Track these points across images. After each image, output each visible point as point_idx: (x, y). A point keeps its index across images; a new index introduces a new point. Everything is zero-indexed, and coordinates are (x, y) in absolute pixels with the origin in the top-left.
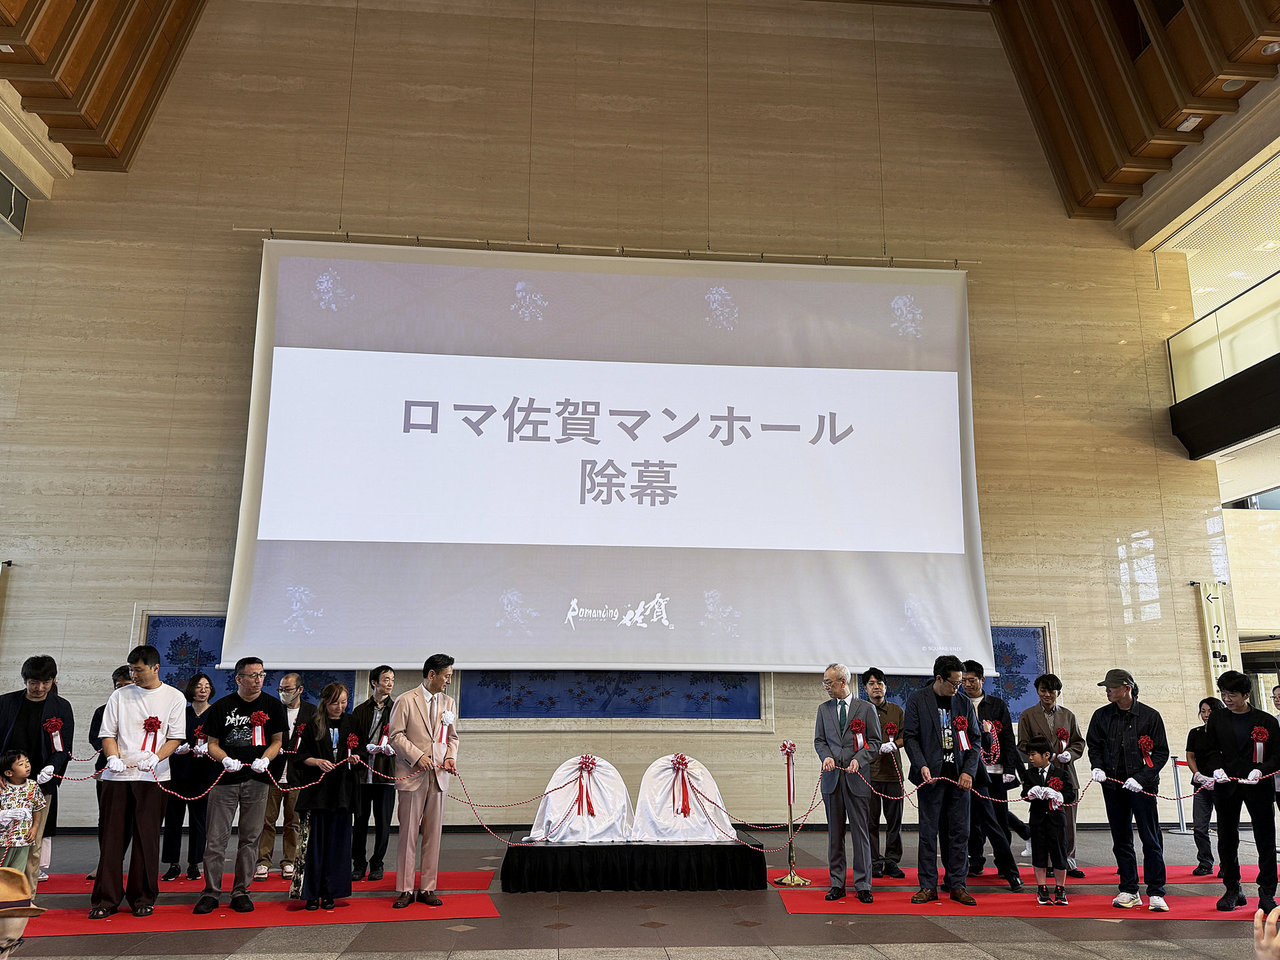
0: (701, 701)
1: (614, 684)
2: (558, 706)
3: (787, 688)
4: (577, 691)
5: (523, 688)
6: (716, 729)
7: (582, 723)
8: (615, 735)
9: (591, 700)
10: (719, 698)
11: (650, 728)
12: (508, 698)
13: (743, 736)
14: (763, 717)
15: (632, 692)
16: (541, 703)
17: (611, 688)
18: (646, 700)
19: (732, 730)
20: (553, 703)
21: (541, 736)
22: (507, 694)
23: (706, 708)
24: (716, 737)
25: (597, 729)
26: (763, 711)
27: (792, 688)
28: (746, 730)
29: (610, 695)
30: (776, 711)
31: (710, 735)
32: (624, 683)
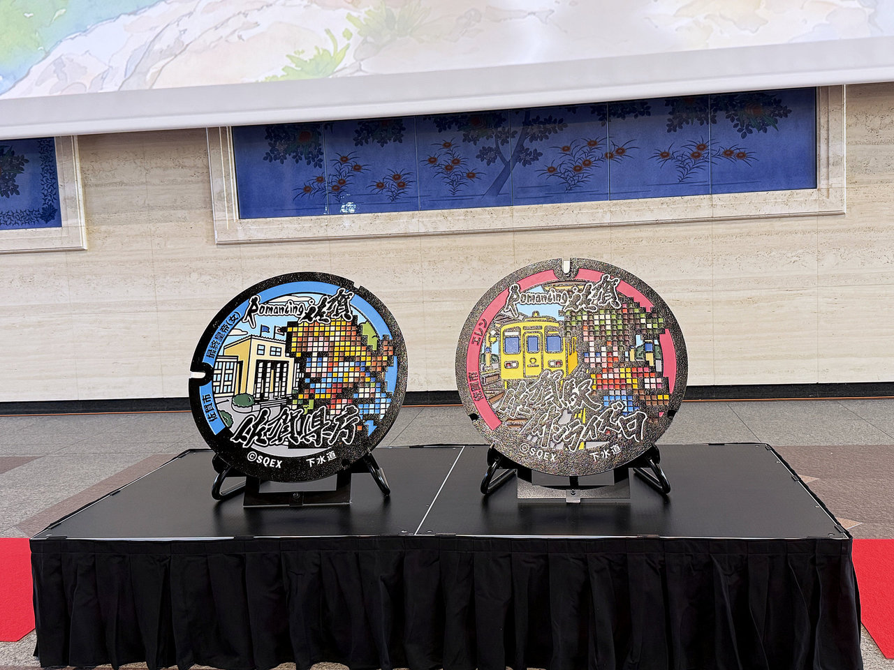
0: (691, 162)
1: (513, 142)
2: (410, 190)
3: (876, 122)
4: (444, 160)
5: (344, 160)
6: (720, 213)
7: (458, 218)
8: (519, 237)
9: (471, 176)
10: (728, 153)
11: (585, 221)
12: (320, 180)
13: (777, 224)
14: (822, 183)
15: (551, 151)
16: (381, 186)
17: (509, 149)
18: (578, 169)
19: (754, 213)
20: (402, 185)
21: (385, 244)
23: (701, 176)
24: (720, 228)
25: (486, 227)
26: (822, 171)
27: (887, 120)
28: (785, 211)
29: (507, 164)
30: (852, 168)
31: (709, 226)
32: (533, 138)
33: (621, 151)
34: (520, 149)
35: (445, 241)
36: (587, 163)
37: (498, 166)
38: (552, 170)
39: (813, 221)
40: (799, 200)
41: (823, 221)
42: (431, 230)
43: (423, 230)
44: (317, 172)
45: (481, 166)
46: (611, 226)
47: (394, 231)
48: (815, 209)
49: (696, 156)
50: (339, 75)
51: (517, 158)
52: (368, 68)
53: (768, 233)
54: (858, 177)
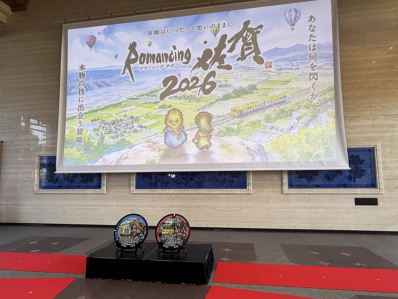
2: (169, 185)
3: (257, 176)
5: (157, 178)
6: (228, 193)
7: (178, 191)
8: (190, 195)
9: (181, 182)
11: (203, 193)
13: (239, 195)
14: (247, 188)
15: (196, 179)
16: (163, 184)
17: (188, 178)
19: (235, 193)
21: (163, 195)
23: (225, 185)
24: (229, 196)
25: (183, 193)
27: (259, 176)
28: (241, 193)
29: (188, 181)
30: (253, 185)
31: (226, 195)
32: (193, 176)
33: (210, 179)
34: (190, 178)
35: (175, 195)
36: (203, 181)
37: (186, 181)
38: (196, 182)
39: (246, 195)
40: (243, 191)
41: (248, 195)
42: (173, 193)
43: (171, 193)
44: (151, 180)
45: (183, 181)
46: (207, 194)
47: (165, 193)
48: (246, 193)
49: (224, 181)
50: (155, 164)
51: (190, 180)
52: (161, 163)
53: (238, 197)
54: (254, 187)
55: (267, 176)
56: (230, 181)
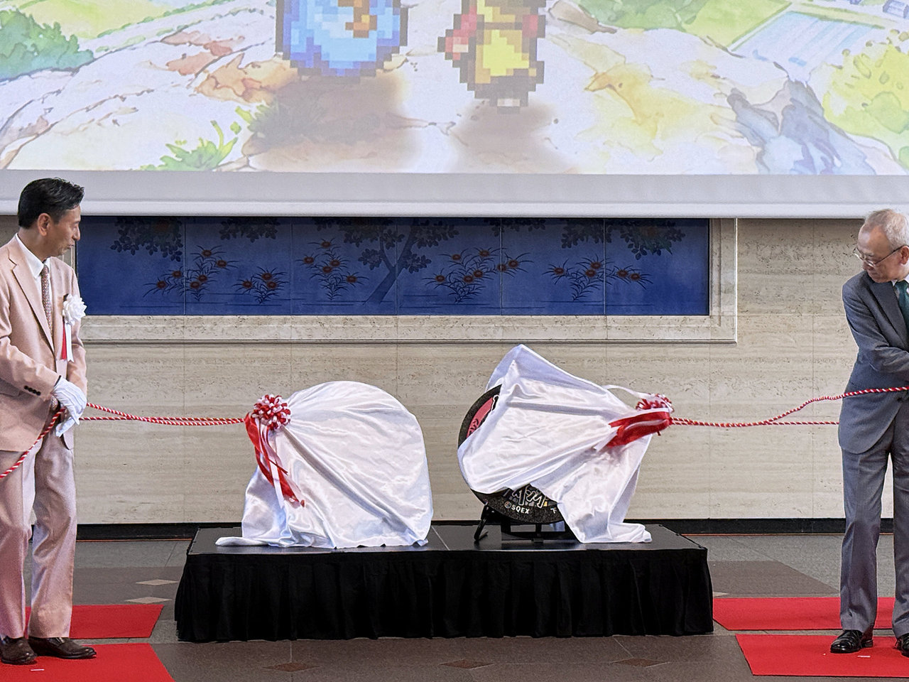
0: (585, 280)
1: (400, 246)
2: (282, 292)
3: (767, 252)
4: (322, 260)
5: (207, 254)
6: (615, 335)
7: (335, 326)
8: (403, 350)
9: (352, 280)
11: (475, 335)
12: (178, 275)
13: (671, 350)
14: (714, 311)
15: (440, 261)
16: (248, 285)
17: (395, 254)
18: (468, 280)
19: (648, 337)
20: (273, 286)
21: (250, 351)
22: (174, 267)
23: (595, 295)
24: (615, 352)
25: (367, 337)
26: (714, 298)
27: (777, 250)
28: (678, 337)
29: (392, 269)
30: (743, 297)
31: (603, 349)
32: (421, 244)
33: (514, 264)
34: (407, 254)
35: (319, 351)
36: (479, 275)
37: (382, 272)
38: (440, 279)
39: (705, 349)
40: (692, 326)
41: (714, 349)
42: (305, 338)
43: (295, 337)
45: (362, 270)
46: (502, 343)
47: (263, 336)
48: (707, 336)
49: (591, 274)
50: (224, 169)
51: (403, 264)
52: (256, 164)
53: (662, 359)
54: (748, 307)
55: (817, 251)
56: (623, 274)
